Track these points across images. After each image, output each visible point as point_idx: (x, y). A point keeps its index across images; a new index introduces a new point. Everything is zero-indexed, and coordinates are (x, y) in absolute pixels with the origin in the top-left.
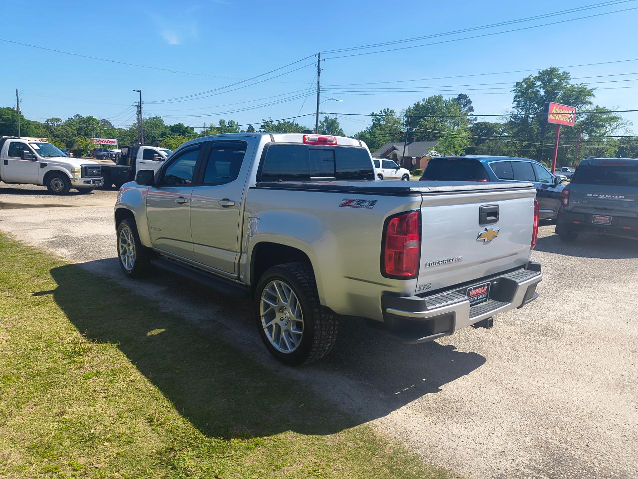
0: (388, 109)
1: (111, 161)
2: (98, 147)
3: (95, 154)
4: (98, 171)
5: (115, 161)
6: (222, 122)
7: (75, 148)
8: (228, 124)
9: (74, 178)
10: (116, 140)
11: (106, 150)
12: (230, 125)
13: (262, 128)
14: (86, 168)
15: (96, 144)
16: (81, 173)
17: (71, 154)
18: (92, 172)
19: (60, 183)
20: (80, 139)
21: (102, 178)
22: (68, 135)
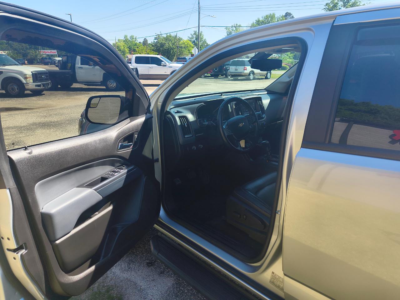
0: (237, 25)
1: (54, 66)
2: (45, 56)
3: (43, 62)
4: (47, 76)
5: (57, 66)
6: (126, 37)
7: (29, 57)
8: (130, 38)
9: (27, 83)
10: (56, 51)
11: (50, 59)
12: (131, 38)
13: (155, 39)
14: (35, 74)
15: (43, 55)
16: (32, 78)
17: (26, 62)
18: (41, 77)
19: (16, 88)
20: (31, 51)
21: (50, 81)
22: (23, 48)
